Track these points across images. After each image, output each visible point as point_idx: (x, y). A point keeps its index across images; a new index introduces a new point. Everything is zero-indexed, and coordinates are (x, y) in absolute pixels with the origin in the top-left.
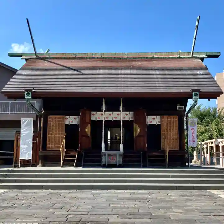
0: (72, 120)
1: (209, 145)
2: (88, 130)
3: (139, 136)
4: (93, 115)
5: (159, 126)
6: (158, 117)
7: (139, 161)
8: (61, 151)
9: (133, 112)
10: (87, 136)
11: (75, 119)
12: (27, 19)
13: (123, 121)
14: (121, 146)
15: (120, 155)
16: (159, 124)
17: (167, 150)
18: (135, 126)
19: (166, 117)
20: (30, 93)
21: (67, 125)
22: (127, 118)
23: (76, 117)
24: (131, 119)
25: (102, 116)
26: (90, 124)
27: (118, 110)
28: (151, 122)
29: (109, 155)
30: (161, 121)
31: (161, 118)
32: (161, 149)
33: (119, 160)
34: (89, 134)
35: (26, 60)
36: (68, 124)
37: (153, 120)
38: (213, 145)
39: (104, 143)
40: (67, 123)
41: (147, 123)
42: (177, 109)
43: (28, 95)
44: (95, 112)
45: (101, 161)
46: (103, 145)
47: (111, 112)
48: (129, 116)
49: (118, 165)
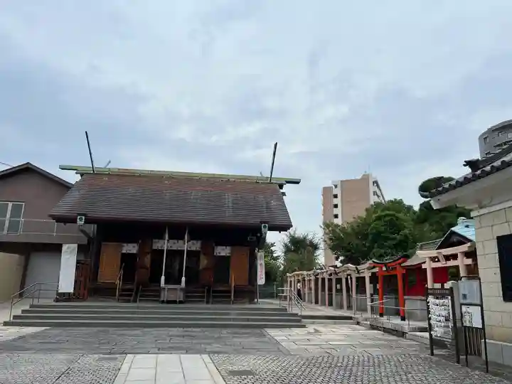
0: (131, 248)
2: (147, 260)
3: (204, 269)
4: (155, 243)
5: (229, 257)
6: (229, 248)
7: (203, 297)
10: (147, 269)
11: (134, 247)
12: (86, 132)
13: (188, 251)
14: (183, 279)
15: (181, 289)
16: (229, 255)
17: (233, 285)
18: (202, 257)
20: (84, 218)
21: (123, 254)
22: (193, 248)
23: (135, 245)
24: (198, 249)
25: (165, 244)
26: (150, 254)
27: (183, 238)
28: (220, 253)
29: (169, 290)
30: (232, 253)
31: (232, 249)
32: (229, 283)
33: (181, 296)
34: (149, 265)
35: (82, 176)
37: (223, 251)
39: (165, 275)
40: (124, 252)
41: (215, 255)
42: (248, 240)
43: (81, 219)
44: (157, 240)
45: (159, 296)
46: (163, 278)
47: (176, 241)
48: (196, 246)
49: (178, 301)
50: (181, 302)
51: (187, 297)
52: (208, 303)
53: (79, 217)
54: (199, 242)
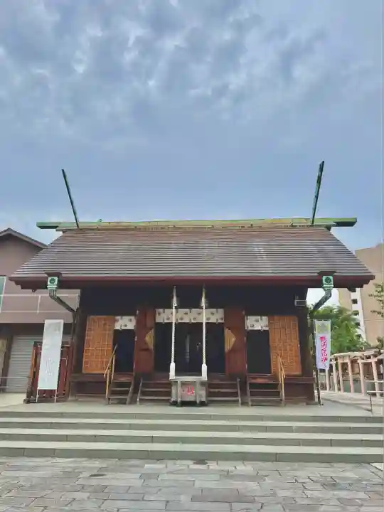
0: (126, 323)
1: (340, 361)
2: (150, 339)
3: (233, 350)
4: (159, 314)
5: (266, 332)
6: (265, 318)
7: (235, 394)
8: (107, 374)
9: (223, 310)
10: (147, 350)
11: (130, 320)
12: (63, 171)
13: (207, 324)
14: (204, 367)
15: (203, 384)
16: (267, 329)
17: (282, 375)
18: (227, 332)
19: (276, 318)
20: (56, 279)
21: (116, 331)
22: (213, 320)
23: (133, 318)
24: (220, 321)
25: (173, 315)
26: (153, 330)
27: (198, 306)
28: (253, 326)
29: (183, 384)
30: (269, 325)
31: (269, 320)
32: (270, 373)
33: (202, 394)
34: (151, 346)
35: (63, 232)
36: (118, 330)
37: (257, 323)
38: (347, 361)
39: (175, 362)
40: (118, 327)
41: (246, 329)
42: (296, 303)
43: (52, 281)
44: (161, 310)
45: (169, 394)
46: (173, 365)
47: (187, 310)
48: (216, 316)
49: (198, 401)
50: (203, 404)
51: (209, 394)
52: (244, 404)
53: (50, 278)
54: (221, 311)
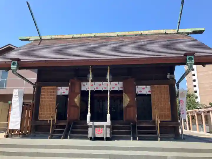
1: (190, 114)
2: (77, 100)
3: (128, 106)
4: (84, 85)
5: (149, 95)
6: (149, 87)
7: (129, 133)
8: (50, 121)
9: (122, 82)
10: (76, 106)
12: (27, 2)
14: (109, 116)
15: (107, 127)
16: (150, 93)
17: (158, 121)
18: (125, 96)
19: (156, 86)
20: (16, 62)
21: (58, 96)
22: (116, 88)
23: (68, 88)
24: (120, 89)
26: (79, 94)
28: (141, 91)
30: (152, 91)
31: (151, 88)
32: (151, 119)
34: (78, 104)
36: (60, 95)
38: (195, 114)
40: (59, 93)
41: (136, 93)
43: (14, 64)
44: (85, 83)
45: (87, 133)
46: (89, 115)
47: (100, 83)
48: (118, 86)
49: (105, 137)
50: (107, 139)
51: (112, 133)
52: (134, 139)
53: (12, 62)
54: (121, 83)
